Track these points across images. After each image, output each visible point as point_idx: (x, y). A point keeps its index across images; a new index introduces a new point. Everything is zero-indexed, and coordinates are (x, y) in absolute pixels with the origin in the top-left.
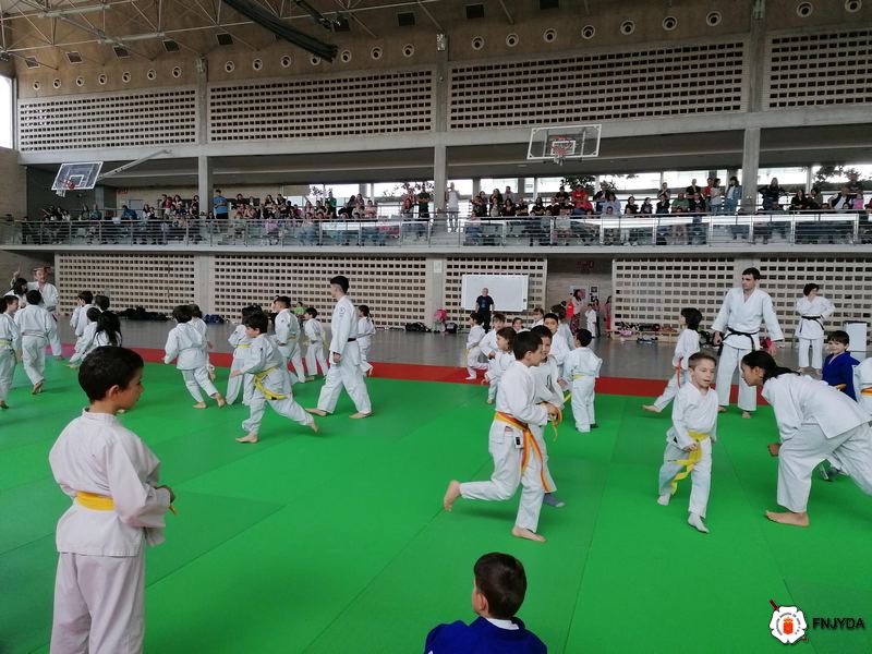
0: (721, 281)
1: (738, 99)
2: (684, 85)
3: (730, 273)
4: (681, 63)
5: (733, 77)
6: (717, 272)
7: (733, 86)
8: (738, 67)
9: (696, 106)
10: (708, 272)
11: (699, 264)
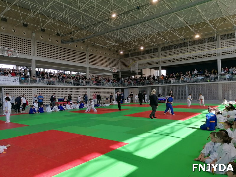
0: (29, 93)
1: (30, 52)
2: (19, 46)
3: (31, 91)
4: (18, 41)
5: (29, 47)
6: (28, 91)
7: (29, 49)
8: (30, 46)
9: (22, 52)
10: (26, 91)
11: (24, 89)
